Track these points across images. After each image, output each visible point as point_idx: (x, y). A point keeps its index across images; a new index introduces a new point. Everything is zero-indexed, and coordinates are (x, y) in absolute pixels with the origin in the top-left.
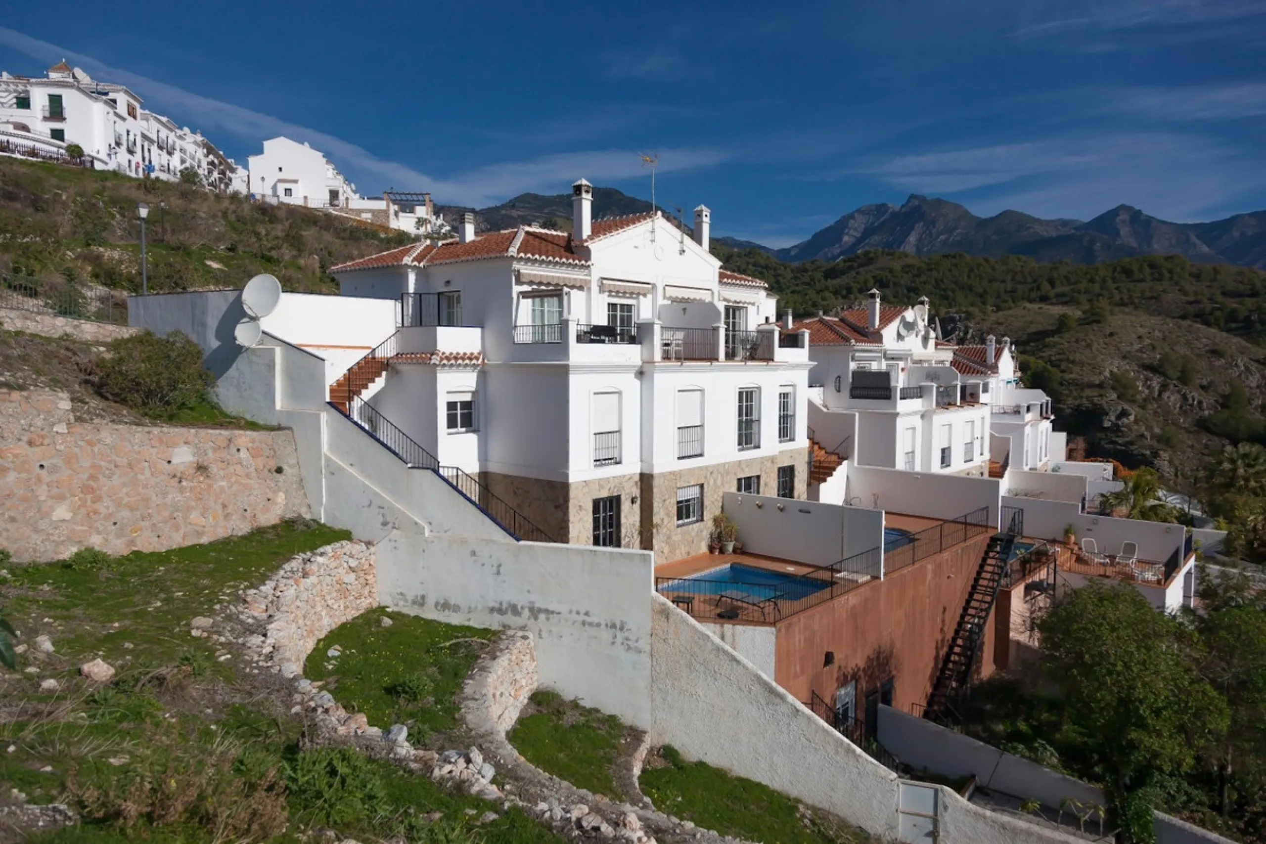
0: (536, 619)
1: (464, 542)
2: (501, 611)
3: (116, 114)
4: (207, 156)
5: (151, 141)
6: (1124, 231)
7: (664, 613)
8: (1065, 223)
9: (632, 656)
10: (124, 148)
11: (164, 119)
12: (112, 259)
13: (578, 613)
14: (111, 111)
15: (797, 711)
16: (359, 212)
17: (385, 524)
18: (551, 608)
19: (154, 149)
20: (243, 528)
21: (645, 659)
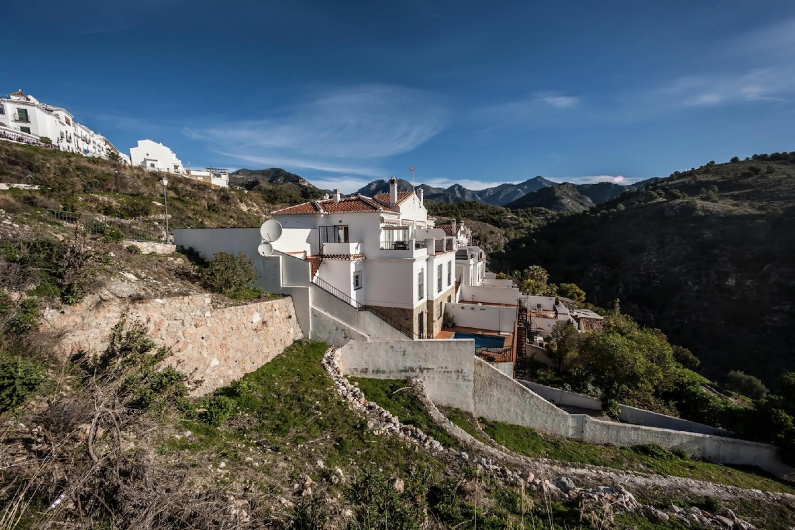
0: (422, 372)
1: (387, 343)
2: (405, 371)
3: (60, 122)
4: (105, 145)
5: (78, 137)
6: (457, 192)
7: (480, 364)
8: (440, 189)
9: (466, 383)
10: (65, 140)
11: (84, 127)
12: (104, 201)
13: (442, 368)
14: (58, 120)
15: (533, 395)
16: (197, 176)
17: (345, 337)
18: (429, 367)
19: (80, 140)
20: (280, 349)
21: (472, 383)
